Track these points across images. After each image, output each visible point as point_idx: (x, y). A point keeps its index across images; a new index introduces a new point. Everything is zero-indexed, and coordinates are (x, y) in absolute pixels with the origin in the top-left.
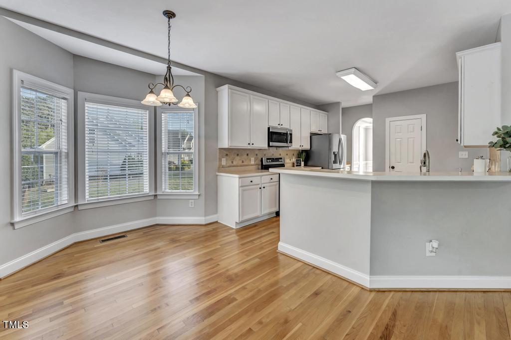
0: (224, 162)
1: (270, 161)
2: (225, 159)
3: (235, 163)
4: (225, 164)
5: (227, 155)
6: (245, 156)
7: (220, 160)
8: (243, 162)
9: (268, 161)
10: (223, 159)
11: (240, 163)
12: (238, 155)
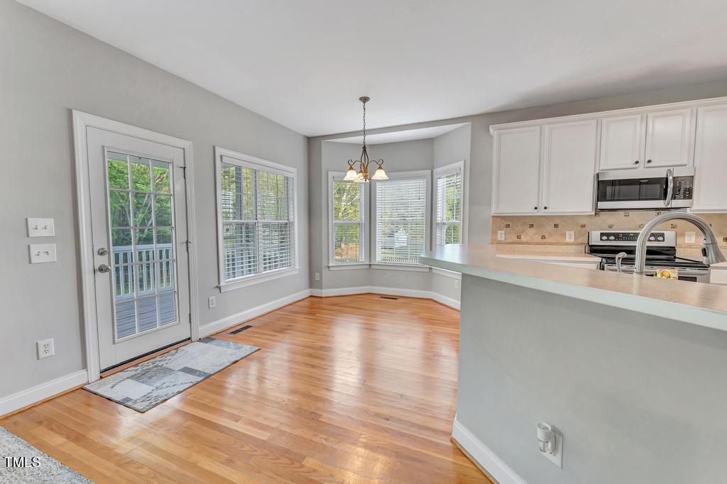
0: (501, 235)
1: (612, 238)
2: (503, 232)
3: (524, 238)
4: (503, 239)
5: (508, 226)
6: (550, 228)
7: (494, 233)
8: (543, 237)
9: (605, 238)
10: (499, 232)
11: (538, 238)
12: (531, 226)
